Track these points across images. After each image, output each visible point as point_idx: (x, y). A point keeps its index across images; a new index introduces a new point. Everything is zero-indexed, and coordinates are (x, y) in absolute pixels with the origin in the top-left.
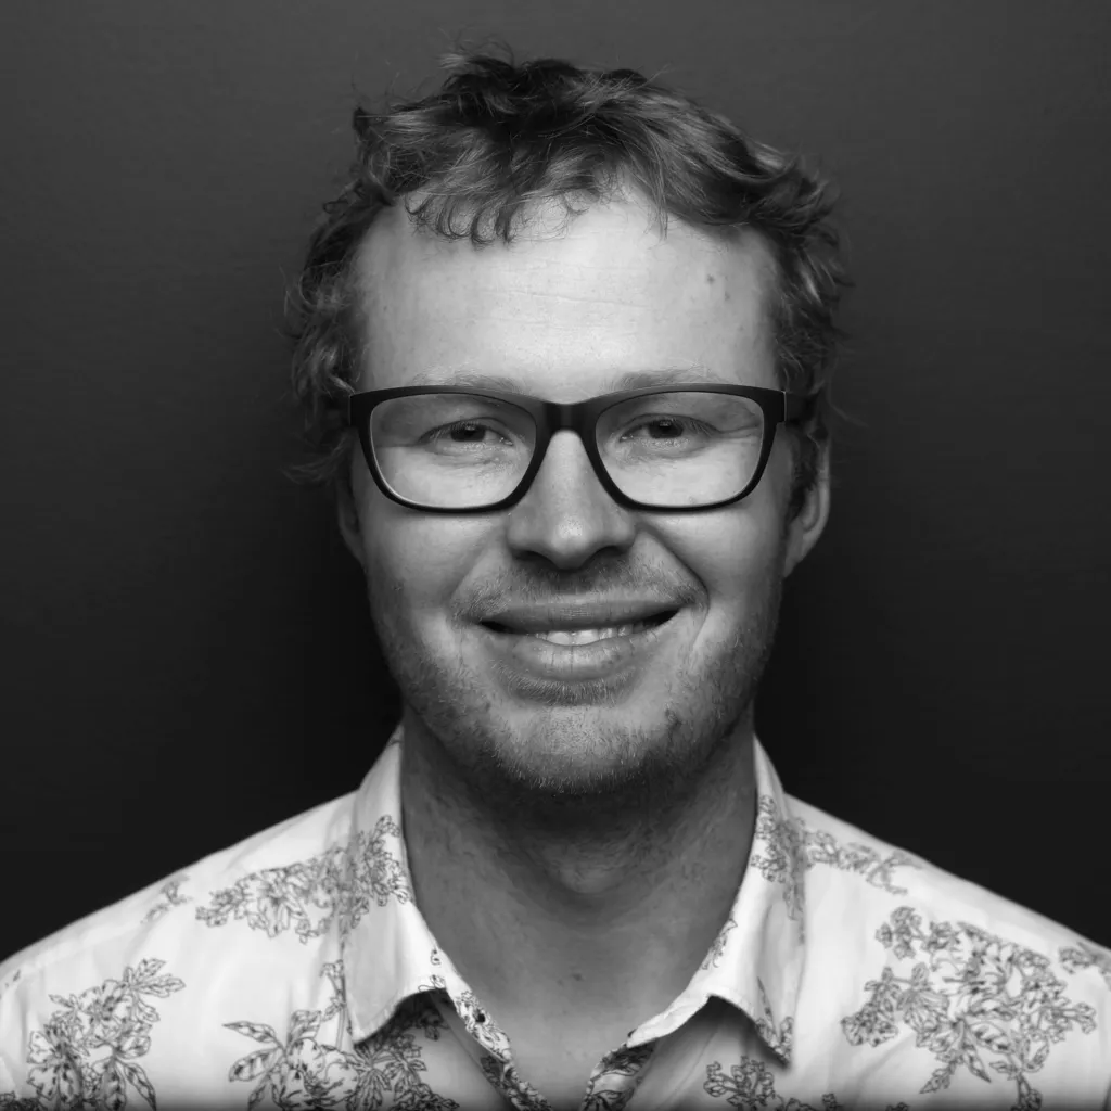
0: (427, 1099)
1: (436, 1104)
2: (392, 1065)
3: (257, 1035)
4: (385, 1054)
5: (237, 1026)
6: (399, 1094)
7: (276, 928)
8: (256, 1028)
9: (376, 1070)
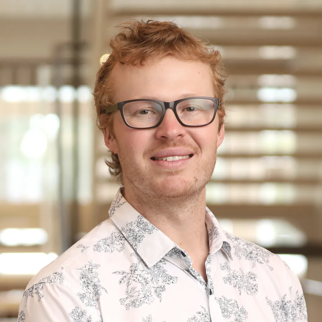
0: (170, 277)
1: (172, 278)
2: (159, 272)
3: (121, 273)
4: (156, 270)
5: (115, 273)
6: (163, 278)
7: (112, 251)
8: (120, 272)
9: (155, 274)
